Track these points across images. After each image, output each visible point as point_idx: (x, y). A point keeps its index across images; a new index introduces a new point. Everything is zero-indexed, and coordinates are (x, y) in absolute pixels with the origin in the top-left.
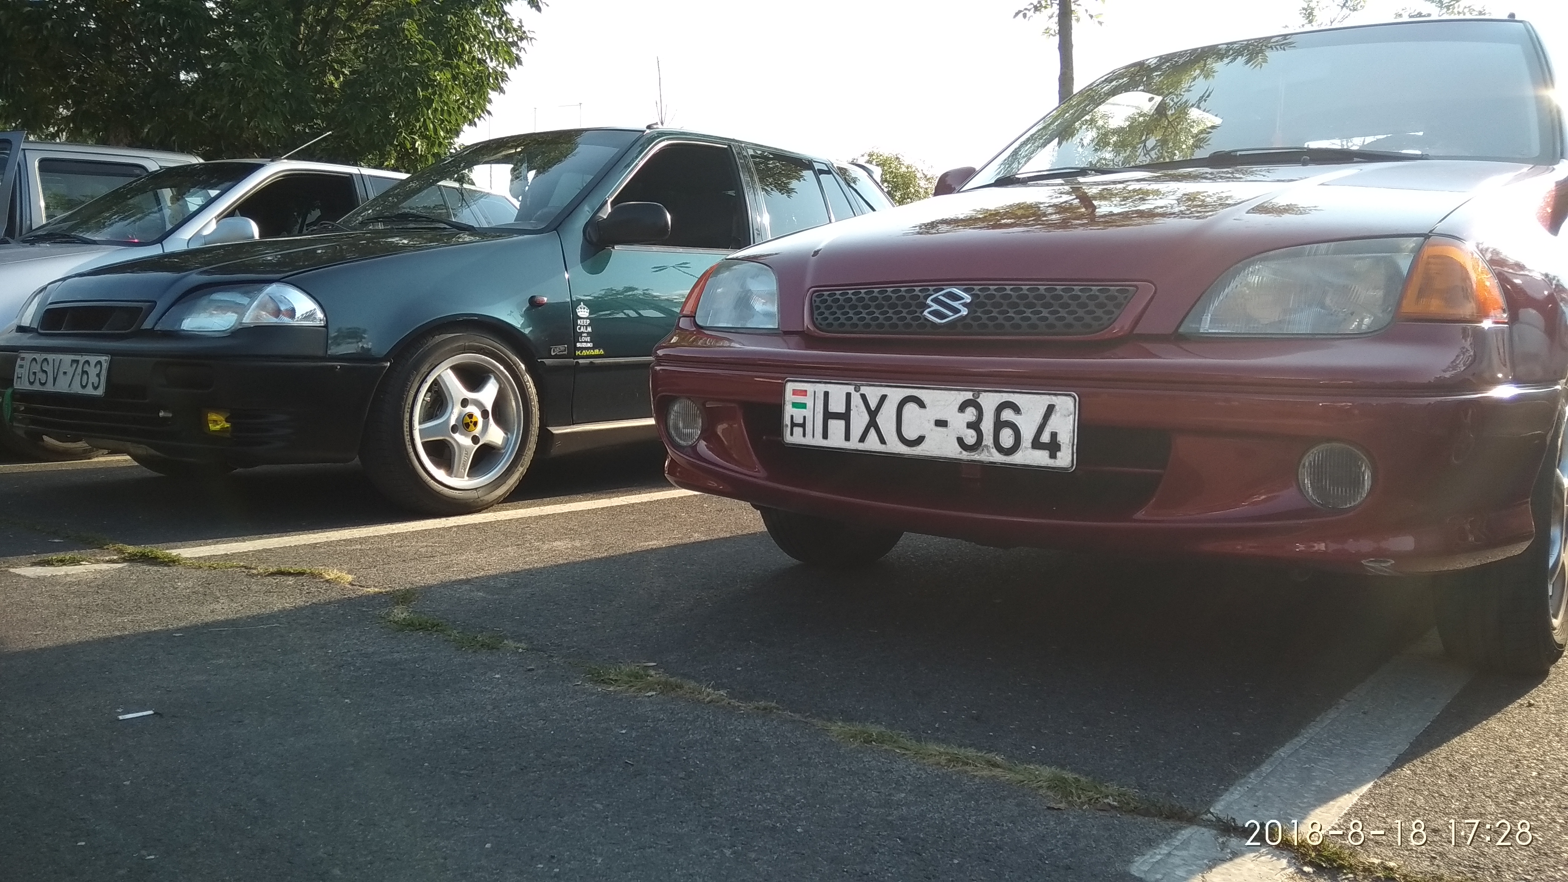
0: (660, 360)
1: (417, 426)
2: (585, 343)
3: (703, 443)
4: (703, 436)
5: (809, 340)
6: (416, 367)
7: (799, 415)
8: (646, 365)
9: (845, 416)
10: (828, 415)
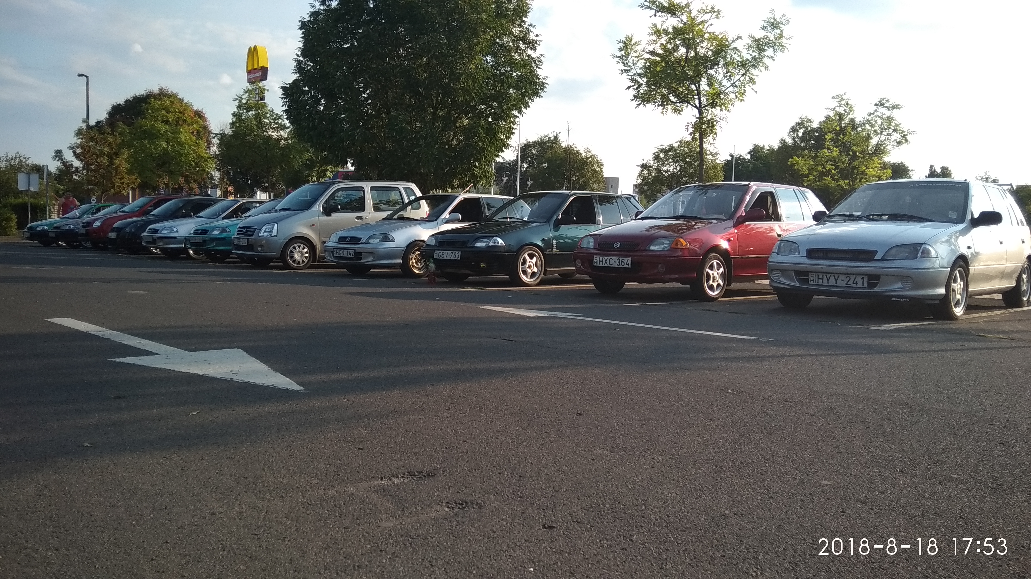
0: (574, 253)
1: (520, 267)
2: (555, 249)
3: (582, 267)
4: (582, 265)
5: (598, 250)
6: (521, 254)
7: (596, 261)
8: (572, 254)
9: (602, 261)
10: (600, 261)
